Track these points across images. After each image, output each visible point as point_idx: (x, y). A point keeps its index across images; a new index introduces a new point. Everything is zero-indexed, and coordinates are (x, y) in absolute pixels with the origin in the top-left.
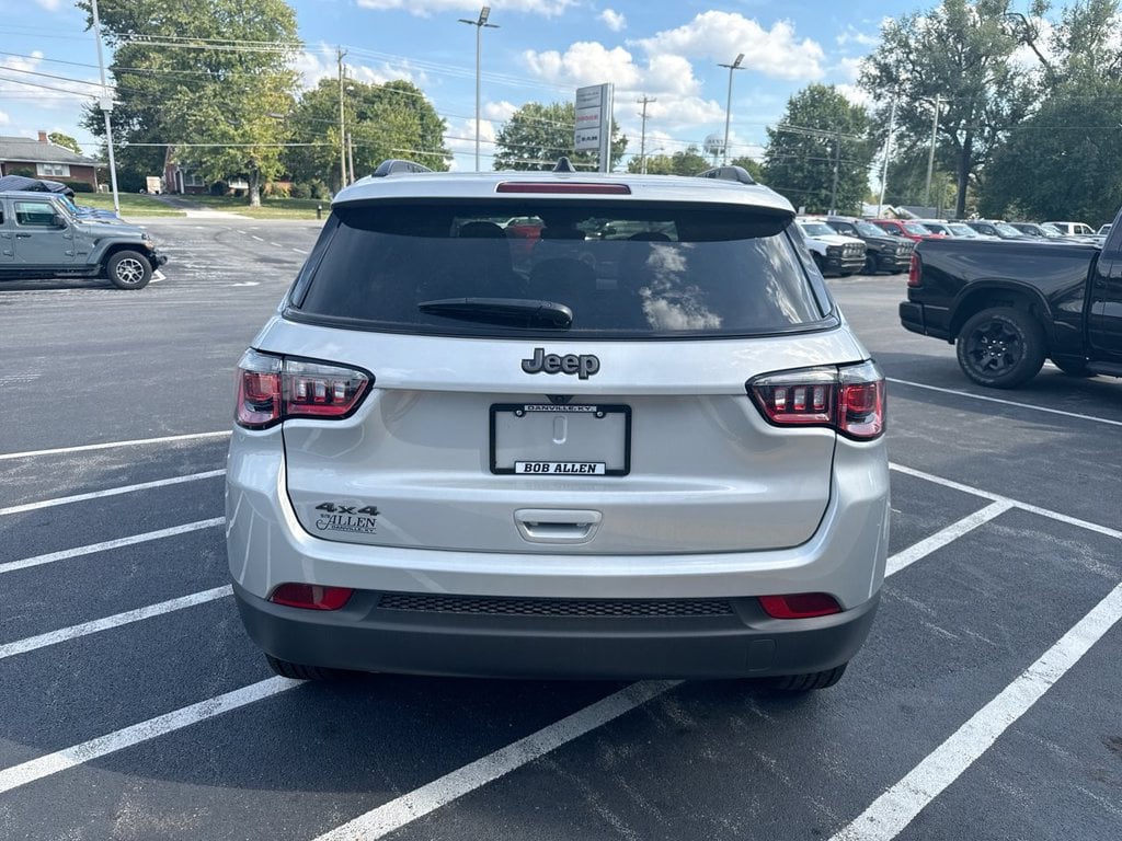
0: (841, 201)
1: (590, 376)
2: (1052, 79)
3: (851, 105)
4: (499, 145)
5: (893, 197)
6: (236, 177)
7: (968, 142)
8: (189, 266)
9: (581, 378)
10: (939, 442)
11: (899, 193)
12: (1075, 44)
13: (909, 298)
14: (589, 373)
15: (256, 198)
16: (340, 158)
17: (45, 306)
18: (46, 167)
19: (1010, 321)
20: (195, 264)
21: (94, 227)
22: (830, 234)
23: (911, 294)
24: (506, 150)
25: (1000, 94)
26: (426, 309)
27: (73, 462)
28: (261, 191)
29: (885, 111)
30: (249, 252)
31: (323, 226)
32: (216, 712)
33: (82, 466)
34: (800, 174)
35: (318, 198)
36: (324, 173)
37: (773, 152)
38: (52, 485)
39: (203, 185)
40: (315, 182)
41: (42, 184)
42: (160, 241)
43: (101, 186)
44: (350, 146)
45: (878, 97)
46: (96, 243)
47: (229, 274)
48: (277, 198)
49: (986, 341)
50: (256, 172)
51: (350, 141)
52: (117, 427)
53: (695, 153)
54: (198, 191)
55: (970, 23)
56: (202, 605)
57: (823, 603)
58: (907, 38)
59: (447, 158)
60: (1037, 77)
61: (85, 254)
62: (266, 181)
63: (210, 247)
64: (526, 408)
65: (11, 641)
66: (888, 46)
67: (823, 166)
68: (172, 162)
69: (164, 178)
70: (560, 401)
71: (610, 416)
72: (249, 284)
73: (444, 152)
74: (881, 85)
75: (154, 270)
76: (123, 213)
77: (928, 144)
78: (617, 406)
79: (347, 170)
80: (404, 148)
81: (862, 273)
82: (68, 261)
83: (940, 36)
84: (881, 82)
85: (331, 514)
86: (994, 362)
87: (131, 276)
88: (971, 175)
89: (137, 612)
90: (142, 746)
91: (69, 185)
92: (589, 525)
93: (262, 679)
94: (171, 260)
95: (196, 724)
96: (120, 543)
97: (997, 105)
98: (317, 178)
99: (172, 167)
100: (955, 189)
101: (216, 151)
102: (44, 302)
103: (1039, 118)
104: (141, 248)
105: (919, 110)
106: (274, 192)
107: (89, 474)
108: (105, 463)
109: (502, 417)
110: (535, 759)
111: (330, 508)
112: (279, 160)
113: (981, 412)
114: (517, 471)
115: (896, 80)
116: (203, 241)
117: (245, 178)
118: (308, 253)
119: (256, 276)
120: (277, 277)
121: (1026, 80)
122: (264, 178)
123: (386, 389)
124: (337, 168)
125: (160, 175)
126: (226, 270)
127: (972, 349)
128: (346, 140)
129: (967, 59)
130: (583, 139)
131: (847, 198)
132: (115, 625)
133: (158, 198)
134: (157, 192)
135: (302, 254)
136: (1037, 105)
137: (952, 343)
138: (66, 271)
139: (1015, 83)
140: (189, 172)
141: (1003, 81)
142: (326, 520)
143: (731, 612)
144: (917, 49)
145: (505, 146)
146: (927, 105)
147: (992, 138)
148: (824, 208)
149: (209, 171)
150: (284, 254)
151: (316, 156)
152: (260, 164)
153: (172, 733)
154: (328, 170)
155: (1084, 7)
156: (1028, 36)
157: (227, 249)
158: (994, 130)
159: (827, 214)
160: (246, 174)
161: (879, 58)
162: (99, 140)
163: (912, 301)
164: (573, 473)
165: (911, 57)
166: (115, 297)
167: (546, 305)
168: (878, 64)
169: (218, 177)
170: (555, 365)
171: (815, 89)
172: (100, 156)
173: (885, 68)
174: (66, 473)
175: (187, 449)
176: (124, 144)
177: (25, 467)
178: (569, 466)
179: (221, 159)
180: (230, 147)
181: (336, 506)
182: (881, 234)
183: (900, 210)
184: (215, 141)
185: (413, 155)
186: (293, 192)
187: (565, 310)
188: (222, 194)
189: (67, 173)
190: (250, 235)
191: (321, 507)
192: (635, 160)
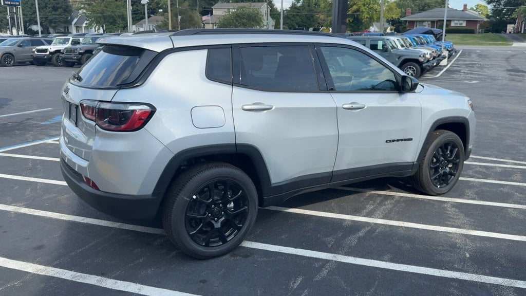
18: (456, 22)
43: (480, 31)
46: (399, 58)
87: (410, 74)
104: (417, 61)
125: (514, 24)
134: (510, 32)
189: (464, 24)
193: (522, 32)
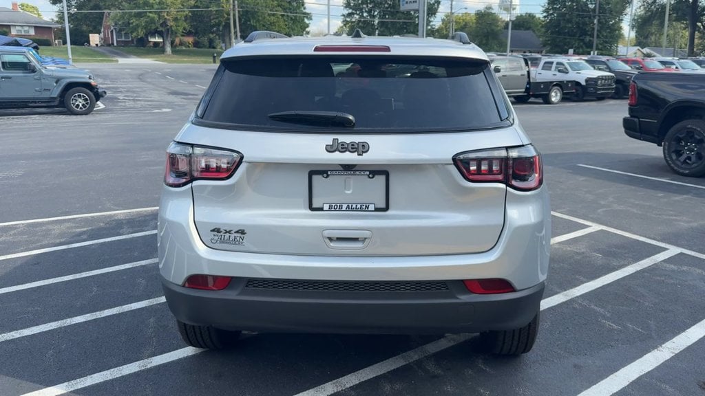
0: (601, 44)
1: (364, 154)
4: (346, 7)
5: (641, 42)
6: (153, 34)
8: (121, 98)
9: (359, 155)
10: (640, 212)
11: (646, 37)
13: (630, 114)
14: (363, 152)
15: (168, 49)
16: (229, 19)
17: (21, 127)
18: (17, 28)
19: (699, 129)
20: (125, 96)
21: (55, 71)
22: (589, 69)
23: (631, 111)
24: (350, 11)
26: (272, 117)
27: (50, 227)
28: (172, 43)
30: (164, 88)
31: (217, 68)
32: (149, 366)
33: (57, 229)
34: (570, 25)
35: (214, 48)
36: (218, 30)
37: (549, 9)
38: (38, 241)
39: (130, 39)
40: (212, 36)
41: (16, 41)
42: (100, 81)
43: (56, 42)
44: (237, 10)
46: (57, 82)
47: (149, 103)
48: (184, 48)
49: (683, 144)
50: (168, 30)
51: (236, 7)
52: (78, 205)
53: (490, 11)
54: (126, 44)
56: (139, 309)
57: (502, 285)
59: (307, 17)
61: (49, 90)
62: (176, 36)
63: (136, 84)
64: (329, 173)
65: (22, 328)
67: (587, 19)
68: (108, 24)
69: (102, 35)
70: (348, 168)
71: (376, 177)
72: (164, 110)
73: (305, 13)
75: (97, 101)
76: (74, 61)
78: (381, 171)
79: (235, 27)
80: (276, 11)
81: (613, 97)
82: (37, 95)
85: (219, 234)
86: (689, 158)
87: (81, 105)
88: (699, 24)
89: (98, 313)
90: (106, 383)
91: (34, 41)
92: (365, 239)
93: (177, 349)
94: (109, 94)
95: (138, 372)
96: (84, 275)
98: (212, 33)
99: (109, 27)
100: (687, 34)
101: (139, 15)
102: (21, 124)
104: (88, 86)
106: (181, 44)
107: (62, 235)
108: (72, 228)
109: (316, 178)
110: (342, 390)
111: (218, 231)
112: (185, 20)
113: (674, 193)
114: (325, 209)
116: (130, 80)
117: (161, 34)
118: (205, 88)
119: (169, 105)
120: (184, 106)
122: (174, 33)
123: (249, 162)
124: (227, 26)
125: (99, 32)
126: (148, 101)
127: (673, 150)
128: (234, 6)
130: (407, 3)
131: (606, 42)
132: (85, 320)
133: (98, 49)
134: (97, 45)
135: (202, 88)
137: (660, 145)
138: (35, 103)
140: (121, 30)
142: (216, 238)
143: (447, 289)
145: (351, 8)
148: (589, 50)
149: (135, 29)
150: (189, 89)
151: (212, 17)
152: (172, 24)
153: (123, 377)
154: (221, 28)
157: (148, 86)
159: (590, 54)
160: (162, 31)
162: (57, 8)
163: (631, 116)
164: (357, 210)
166: (69, 120)
167: (340, 114)
169: (141, 33)
170: (344, 148)
172: (56, 19)
174: (47, 234)
175: (125, 219)
176: (74, 10)
177: (19, 230)
178: (354, 206)
179: (143, 21)
180: (150, 12)
181: (221, 230)
182: (626, 68)
183: (646, 50)
184: (139, 8)
185: (283, 15)
186: (196, 44)
187: (351, 117)
188: (144, 46)
189: (32, 32)
190: (164, 76)
191: (213, 230)
192: (447, 16)
193: (115, 44)
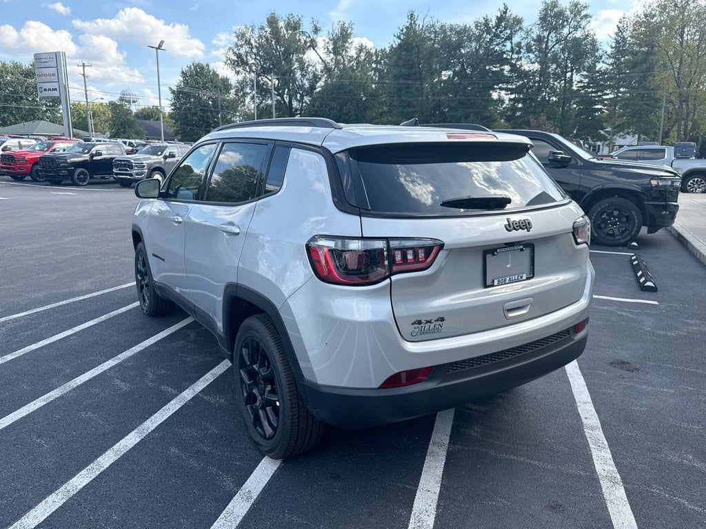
2: (327, 69)
3: (220, 77)
7: (290, 102)
9: (528, 231)
12: (336, 51)
14: (530, 228)
25: (303, 76)
29: (243, 81)
34: (196, 118)
37: (175, 103)
45: (238, 73)
55: (282, 34)
58: (250, 39)
60: (320, 67)
64: (498, 251)
66: (240, 43)
71: (526, 250)
74: (238, 65)
77: (269, 102)
78: (528, 244)
83: (267, 39)
84: (238, 63)
85: (420, 326)
95: (253, 507)
97: (302, 81)
103: (325, 89)
105: (262, 82)
109: (489, 257)
111: (420, 322)
114: (495, 285)
115: (247, 63)
121: (314, 69)
129: (283, 54)
136: (321, 83)
139: (309, 70)
141: (302, 68)
142: (417, 330)
144: (256, 47)
146: (265, 79)
147: (301, 101)
153: (245, 517)
155: (336, 31)
156: (313, 45)
158: (302, 96)
161: (235, 50)
164: (515, 281)
165: (253, 50)
168: (234, 53)
170: (517, 226)
171: (198, 65)
173: (239, 56)
178: (513, 278)
181: (423, 320)
191: (414, 323)
